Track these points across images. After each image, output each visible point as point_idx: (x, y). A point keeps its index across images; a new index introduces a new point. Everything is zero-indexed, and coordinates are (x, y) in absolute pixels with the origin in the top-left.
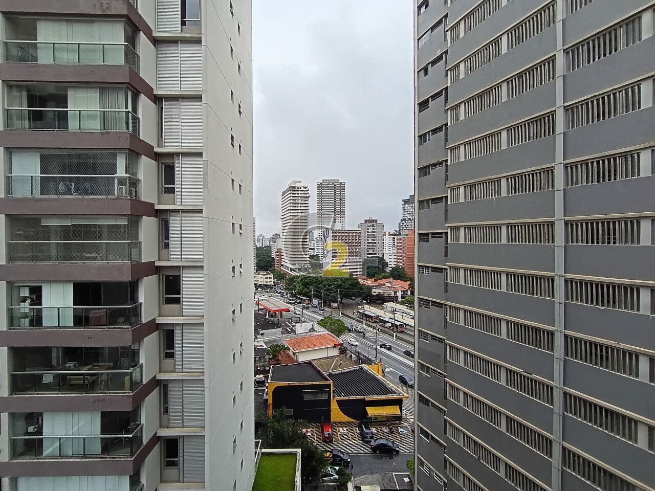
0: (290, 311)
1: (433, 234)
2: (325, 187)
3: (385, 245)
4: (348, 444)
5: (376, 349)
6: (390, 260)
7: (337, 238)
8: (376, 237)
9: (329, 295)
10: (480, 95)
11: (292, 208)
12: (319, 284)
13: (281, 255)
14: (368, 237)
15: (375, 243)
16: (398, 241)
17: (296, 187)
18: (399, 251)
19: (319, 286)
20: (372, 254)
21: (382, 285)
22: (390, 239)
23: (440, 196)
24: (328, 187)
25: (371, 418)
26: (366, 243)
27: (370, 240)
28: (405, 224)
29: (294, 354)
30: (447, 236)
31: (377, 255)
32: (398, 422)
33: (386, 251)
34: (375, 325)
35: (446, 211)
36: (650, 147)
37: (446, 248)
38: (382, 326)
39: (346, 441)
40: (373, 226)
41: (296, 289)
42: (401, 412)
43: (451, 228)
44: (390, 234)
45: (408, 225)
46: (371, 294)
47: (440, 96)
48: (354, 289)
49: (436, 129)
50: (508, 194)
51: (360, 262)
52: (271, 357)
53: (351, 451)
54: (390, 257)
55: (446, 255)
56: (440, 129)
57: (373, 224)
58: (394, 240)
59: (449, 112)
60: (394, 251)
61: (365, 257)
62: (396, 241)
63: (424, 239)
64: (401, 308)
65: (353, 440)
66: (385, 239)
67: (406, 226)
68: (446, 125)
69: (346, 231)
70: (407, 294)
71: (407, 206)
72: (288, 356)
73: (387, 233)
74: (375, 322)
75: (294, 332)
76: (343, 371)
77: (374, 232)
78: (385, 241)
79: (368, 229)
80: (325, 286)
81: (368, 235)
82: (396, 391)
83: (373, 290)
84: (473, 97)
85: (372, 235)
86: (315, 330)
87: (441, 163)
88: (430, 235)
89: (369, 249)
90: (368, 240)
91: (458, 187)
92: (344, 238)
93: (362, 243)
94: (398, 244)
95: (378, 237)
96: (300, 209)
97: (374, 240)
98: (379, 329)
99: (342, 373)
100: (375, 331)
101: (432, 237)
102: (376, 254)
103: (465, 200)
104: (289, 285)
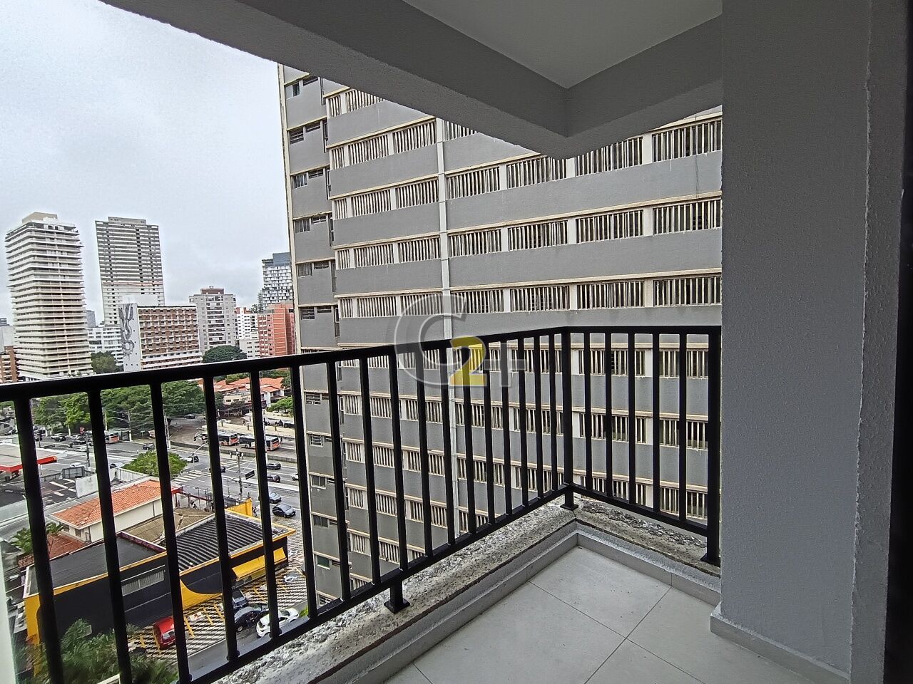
0: (55, 461)
1: (319, 307)
2: (116, 231)
3: (239, 329)
4: (209, 632)
5: (240, 482)
6: (250, 350)
7: (151, 320)
8: (223, 316)
9: (144, 418)
10: (366, 141)
11: (37, 266)
12: (120, 403)
13: (18, 359)
14: (209, 317)
15: (223, 325)
16: (260, 321)
17: (46, 227)
18: (262, 335)
19: (121, 405)
20: (219, 343)
21: (240, 388)
22: (247, 318)
23: (326, 259)
24: (124, 231)
25: (241, 581)
26: (207, 326)
27: (213, 322)
28: (268, 296)
29: (78, 532)
30: (337, 310)
31: (227, 344)
32: (283, 569)
33: (242, 338)
34: (233, 449)
35: (334, 279)
36: (507, 226)
37: (337, 325)
38: (246, 447)
39: (204, 630)
40: (217, 298)
41: (65, 419)
42: (287, 555)
43: (341, 299)
44: (246, 312)
45: (273, 298)
46: (223, 404)
47: (317, 128)
48: (193, 402)
49: (314, 171)
50: (400, 261)
51: (198, 357)
52: (20, 554)
53: (214, 639)
54: (249, 345)
55: (337, 334)
56: (320, 171)
57: (216, 295)
58: (254, 320)
59: (330, 152)
60: (255, 335)
61: (206, 348)
62: (256, 321)
63: (307, 314)
64: (273, 417)
65: (215, 624)
66: (238, 319)
67: (271, 299)
68: (328, 168)
69: (169, 309)
70: (279, 396)
71: (269, 269)
72: (67, 540)
73: (242, 310)
74: (234, 445)
75: (74, 495)
76: (187, 530)
77: (220, 308)
78: (238, 322)
79: (209, 304)
80: (133, 404)
81: (209, 313)
82: (277, 530)
83: (226, 398)
84: (357, 140)
85: (217, 314)
86: (122, 480)
87: (323, 217)
88: (315, 309)
89: (213, 335)
90: (210, 322)
91: (347, 250)
92: (165, 319)
93: (200, 328)
94: (261, 326)
95: (228, 316)
96: (59, 268)
97: (221, 321)
98: (241, 453)
99: (185, 533)
100: (235, 457)
101: (318, 312)
102: (225, 342)
103: (356, 266)
104: (46, 413)
